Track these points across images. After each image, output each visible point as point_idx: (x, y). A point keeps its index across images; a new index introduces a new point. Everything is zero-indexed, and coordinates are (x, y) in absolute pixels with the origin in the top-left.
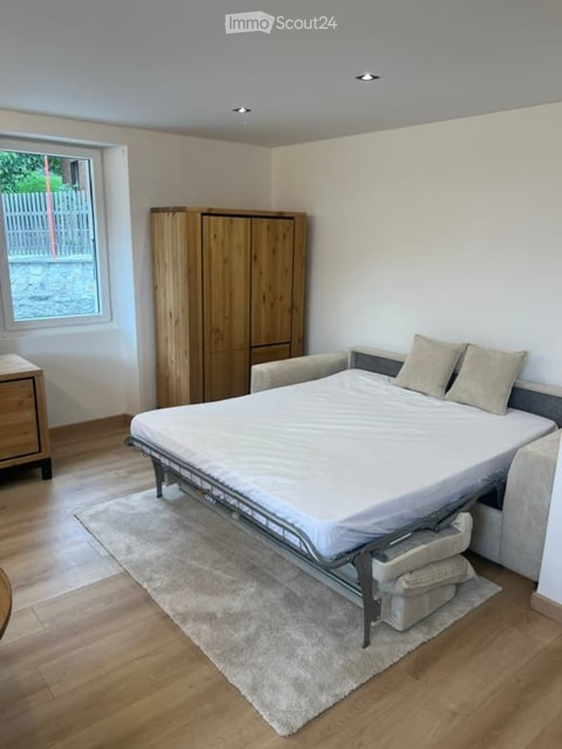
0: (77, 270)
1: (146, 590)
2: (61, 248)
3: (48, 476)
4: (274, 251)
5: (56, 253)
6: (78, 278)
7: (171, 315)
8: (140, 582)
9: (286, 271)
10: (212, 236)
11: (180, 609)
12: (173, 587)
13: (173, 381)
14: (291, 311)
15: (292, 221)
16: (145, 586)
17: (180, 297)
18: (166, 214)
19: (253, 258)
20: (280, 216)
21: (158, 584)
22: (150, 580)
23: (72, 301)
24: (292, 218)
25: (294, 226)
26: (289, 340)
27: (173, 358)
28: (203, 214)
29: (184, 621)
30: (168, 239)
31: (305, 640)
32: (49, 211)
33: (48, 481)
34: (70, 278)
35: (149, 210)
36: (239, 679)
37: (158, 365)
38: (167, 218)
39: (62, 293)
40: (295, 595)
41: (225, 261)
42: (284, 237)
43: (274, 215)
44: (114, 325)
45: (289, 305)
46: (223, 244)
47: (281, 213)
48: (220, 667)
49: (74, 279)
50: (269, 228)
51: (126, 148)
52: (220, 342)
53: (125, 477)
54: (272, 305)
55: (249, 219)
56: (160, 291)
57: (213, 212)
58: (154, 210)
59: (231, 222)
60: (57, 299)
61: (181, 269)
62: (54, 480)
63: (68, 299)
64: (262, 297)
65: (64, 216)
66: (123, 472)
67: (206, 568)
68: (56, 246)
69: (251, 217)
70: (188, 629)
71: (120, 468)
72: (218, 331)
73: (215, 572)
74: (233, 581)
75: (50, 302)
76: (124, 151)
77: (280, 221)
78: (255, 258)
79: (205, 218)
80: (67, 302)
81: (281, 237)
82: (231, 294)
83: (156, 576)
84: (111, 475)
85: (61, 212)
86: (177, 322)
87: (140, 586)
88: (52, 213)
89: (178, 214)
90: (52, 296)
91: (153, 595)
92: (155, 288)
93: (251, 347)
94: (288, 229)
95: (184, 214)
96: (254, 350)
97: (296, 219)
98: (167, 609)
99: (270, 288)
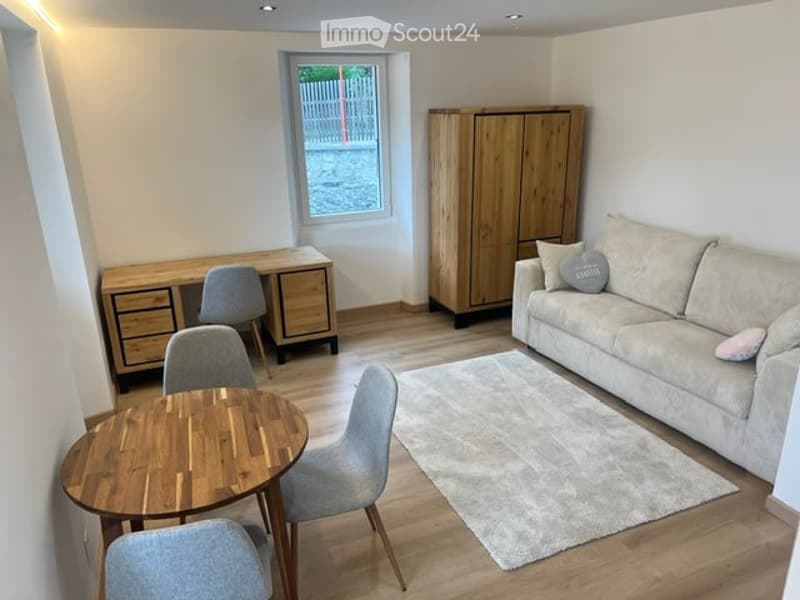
0: (366, 157)
1: (407, 450)
2: (351, 134)
3: (335, 351)
4: (548, 145)
5: (347, 139)
6: (366, 164)
7: (443, 212)
8: (403, 443)
9: (560, 165)
10: (485, 135)
11: (434, 468)
12: (430, 450)
13: (444, 272)
14: (564, 206)
15: (568, 115)
16: (407, 446)
17: (452, 193)
18: (442, 115)
19: (525, 153)
20: (555, 111)
21: (417, 446)
22: (411, 442)
23: (360, 187)
24: (568, 111)
25: (570, 120)
26: (559, 235)
27: (444, 252)
28: (476, 115)
29: (436, 477)
30: (443, 139)
31: (535, 506)
32: (341, 98)
33: (335, 357)
34: (359, 165)
35: (427, 111)
36: (476, 526)
37: (430, 258)
38: (443, 120)
39: (353, 179)
40: (533, 469)
41: (496, 159)
42: (559, 130)
43: (549, 109)
44: (394, 220)
45: (561, 199)
46: (495, 143)
47: (557, 107)
48: (461, 515)
49: (363, 165)
50: (543, 122)
51: (408, 54)
52: (488, 237)
53: (399, 357)
54: (544, 200)
55: (522, 117)
56: (435, 188)
57: (487, 112)
58: (432, 112)
59: (505, 120)
60: (346, 185)
61: (454, 168)
62: (340, 355)
63: (357, 185)
64: (532, 193)
65: (355, 103)
66: (396, 353)
67: (458, 439)
68: (346, 133)
69: (523, 113)
70: (439, 483)
71: (393, 349)
72: (486, 226)
73: (465, 443)
74: (481, 453)
75: (340, 188)
76: (406, 56)
77: (556, 115)
78: (527, 153)
79: (478, 118)
80: (356, 188)
81: (555, 130)
82: (501, 191)
83: (416, 440)
84: (386, 354)
85: (352, 100)
86: (448, 218)
87: (403, 446)
88: (344, 101)
89: (453, 116)
90: (343, 182)
91: (413, 454)
92: (430, 184)
93: (519, 242)
94: (563, 124)
95: (457, 116)
96: (521, 244)
97: (573, 112)
98: (423, 467)
99: (542, 183)
